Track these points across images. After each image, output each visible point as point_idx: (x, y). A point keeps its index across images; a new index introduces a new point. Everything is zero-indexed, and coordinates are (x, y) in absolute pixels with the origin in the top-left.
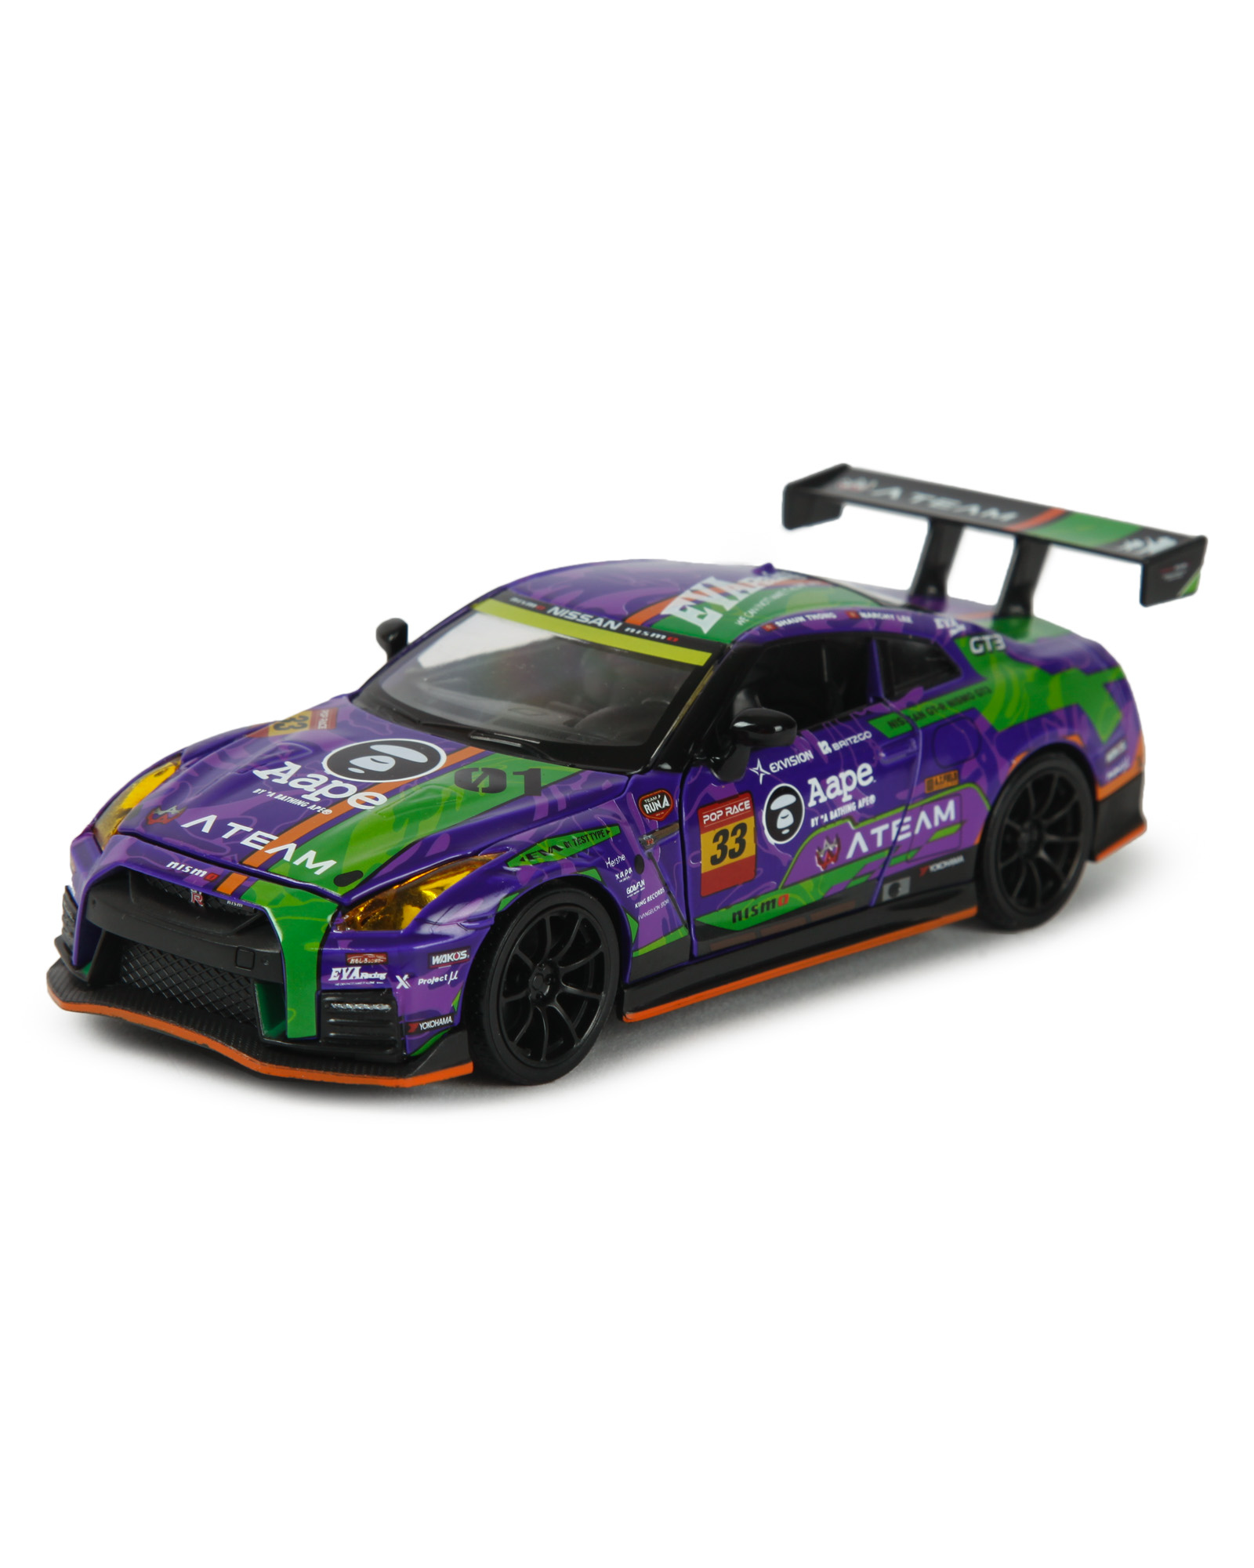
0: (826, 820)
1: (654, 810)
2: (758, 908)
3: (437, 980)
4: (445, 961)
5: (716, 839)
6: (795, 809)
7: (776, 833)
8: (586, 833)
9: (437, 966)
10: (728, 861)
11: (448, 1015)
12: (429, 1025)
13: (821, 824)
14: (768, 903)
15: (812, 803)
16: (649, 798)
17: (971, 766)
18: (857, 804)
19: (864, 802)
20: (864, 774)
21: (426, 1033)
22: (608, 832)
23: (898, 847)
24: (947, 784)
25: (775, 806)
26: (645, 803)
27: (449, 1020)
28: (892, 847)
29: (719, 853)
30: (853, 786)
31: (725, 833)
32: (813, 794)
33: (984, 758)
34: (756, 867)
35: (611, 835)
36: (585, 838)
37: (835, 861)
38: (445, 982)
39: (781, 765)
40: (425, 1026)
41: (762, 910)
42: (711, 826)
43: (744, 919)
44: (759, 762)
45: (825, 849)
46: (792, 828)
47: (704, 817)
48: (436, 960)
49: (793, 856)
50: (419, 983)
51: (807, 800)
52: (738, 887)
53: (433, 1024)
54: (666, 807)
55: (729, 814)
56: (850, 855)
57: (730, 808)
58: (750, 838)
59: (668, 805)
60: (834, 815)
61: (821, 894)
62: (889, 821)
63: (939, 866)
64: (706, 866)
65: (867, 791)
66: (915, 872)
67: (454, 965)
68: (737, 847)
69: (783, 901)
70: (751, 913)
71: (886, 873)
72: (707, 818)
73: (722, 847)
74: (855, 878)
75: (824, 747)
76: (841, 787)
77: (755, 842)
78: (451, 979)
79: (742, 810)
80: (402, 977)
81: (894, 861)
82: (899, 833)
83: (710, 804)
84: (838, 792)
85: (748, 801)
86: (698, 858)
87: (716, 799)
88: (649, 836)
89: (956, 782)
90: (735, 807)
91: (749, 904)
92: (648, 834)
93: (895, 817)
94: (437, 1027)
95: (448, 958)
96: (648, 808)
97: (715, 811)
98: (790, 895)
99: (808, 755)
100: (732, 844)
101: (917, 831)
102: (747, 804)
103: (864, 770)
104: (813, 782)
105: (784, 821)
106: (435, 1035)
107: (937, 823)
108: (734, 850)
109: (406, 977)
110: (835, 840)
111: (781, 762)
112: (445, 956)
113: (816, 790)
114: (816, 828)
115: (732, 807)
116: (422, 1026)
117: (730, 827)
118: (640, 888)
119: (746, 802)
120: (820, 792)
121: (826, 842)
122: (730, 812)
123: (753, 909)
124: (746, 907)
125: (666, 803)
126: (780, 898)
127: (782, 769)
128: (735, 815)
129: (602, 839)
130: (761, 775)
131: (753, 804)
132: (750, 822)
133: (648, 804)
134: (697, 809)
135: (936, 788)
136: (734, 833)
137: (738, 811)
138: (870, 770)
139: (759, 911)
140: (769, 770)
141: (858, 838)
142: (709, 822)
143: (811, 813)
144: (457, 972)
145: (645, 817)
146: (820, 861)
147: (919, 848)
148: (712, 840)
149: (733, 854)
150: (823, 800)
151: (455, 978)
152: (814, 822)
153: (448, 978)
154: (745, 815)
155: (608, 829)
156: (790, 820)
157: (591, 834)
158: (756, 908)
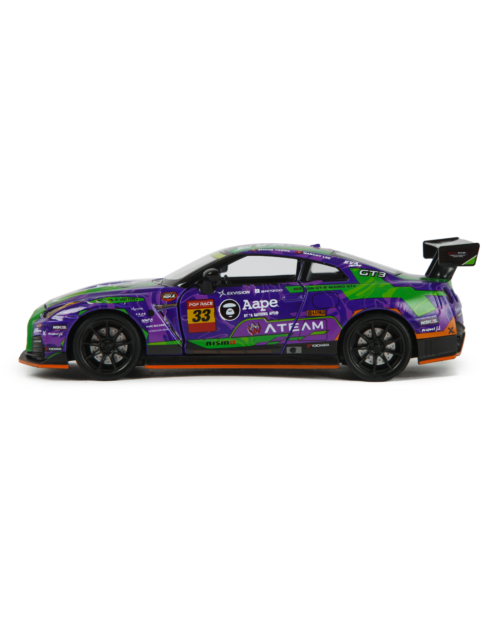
0: (252, 316)
1: (167, 298)
2: (220, 342)
3: (55, 334)
4: (58, 328)
5: (195, 312)
6: (236, 309)
7: (226, 317)
8: (127, 298)
9: (55, 329)
10: (201, 322)
11: (60, 347)
12: (52, 349)
13: (249, 317)
14: (225, 342)
15: (244, 308)
16: (167, 294)
17: (332, 310)
18: (269, 313)
19: (272, 313)
20: (274, 303)
21: (51, 352)
22: (137, 299)
23: (293, 334)
24: (318, 314)
25: (225, 306)
26: (165, 295)
27: (60, 349)
28: (291, 333)
29: (196, 318)
30: (267, 306)
31: (200, 312)
32: (245, 305)
33: (340, 308)
34: (216, 327)
35: (138, 301)
36: (125, 299)
37: (259, 332)
38: (57, 336)
39: (233, 293)
40: (51, 349)
41: (222, 344)
42: (192, 308)
43: (212, 345)
44: (223, 291)
45: (252, 327)
46: (234, 316)
47: (189, 304)
48: (54, 327)
49: (236, 327)
50: (49, 334)
51: (242, 307)
52: (208, 333)
53: (54, 349)
54: (173, 298)
55: (202, 305)
56: (267, 331)
57: (203, 303)
58: (212, 315)
59: (174, 297)
60: (256, 315)
61: (253, 344)
62: (287, 323)
63: (317, 346)
64: (190, 321)
65: (275, 309)
66: (304, 346)
67: (61, 330)
68: (206, 318)
69: (233, 343)
70: (216, 344)
71: (288, 343)
72: (190, 304)
73: (198, 316)
74: (271, 341)
75: (257, 291)
76: (260, 305)
77: (215, 317)
78: (60, 335)
79: (209, 305)
80: (44, 331)
81: (291, 339)
82: (293, 328)
83: (194, 300)
84: (258, 307)
85: (212, 302)
86: (186, 318)
87: (197, 299)
88: (161, 306)
89: (325, 315)
90: (205, 303)
91: (216, 340)
92: (160, 305)
93: (291, 322)
94: (55, 351)
95: (58, 327)
96: (164, 297)
97: (195, 303)
98: (236, 341)
99: (248, 292)
100: (202, 315)
101: (303, 329)
102: (211, 303)
103: (274, 301)
104: (246, 301)
105: (230, 312)
106: (54, 353)
107: (314, 328)
108: (204, 318)
109: (45, 331)
110: (257, 325)
111: (234, 292)
112: (58, 326)
113: (247, 304)
114: (246, 318)
115: (204, 303)
116: (49, 349)
117: (202, 310)
118: (149, 321)
119: (210, 302)
120: (249, 305)
121: (252, 324)
122: (203, 304)
123: (217, 343)
124: (214, 341)
125: (174, 296)
126: (231, 341)
127: (232, 294)
128: (204, 306)
129: (133, 301)
130: (222, 295)
131: (214, 303)
132: (212, 310)
133: (166, 295)
134: (188, 300)
135: (312, 315)
136: (204, 312)
137: (206, 305)
138: (276, 302)
139: (220, 344)
140: (226, 294)
141: (270, 326)
142: (192, 306)
143: (243, 312)
144: (62, 333)
145: (162, 299)
146: (250, 331)
147: (305, 336)
148: (193, 313)
149: (203, 319)
150: (250, 308)
151: (62, 335)
152: (245, 316)
153: (59, 334)
154: (210, 307)
155: (138, 298)
156: (233, 313)
157: (129, 299)
158: (218, 342)
